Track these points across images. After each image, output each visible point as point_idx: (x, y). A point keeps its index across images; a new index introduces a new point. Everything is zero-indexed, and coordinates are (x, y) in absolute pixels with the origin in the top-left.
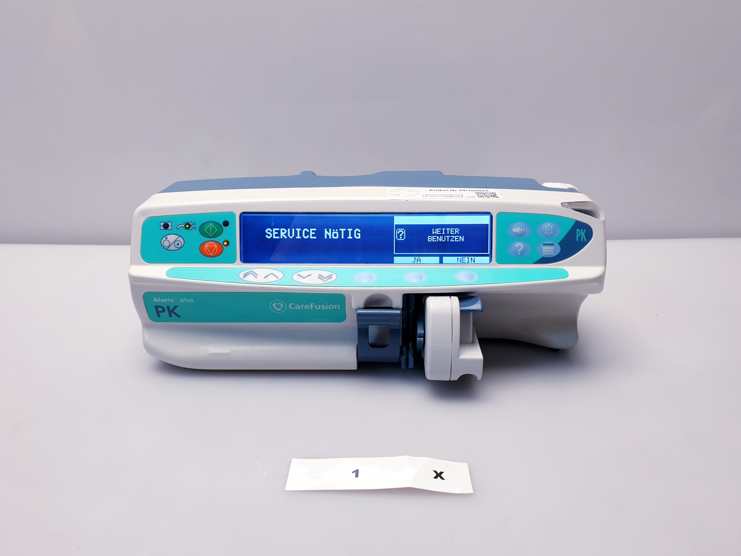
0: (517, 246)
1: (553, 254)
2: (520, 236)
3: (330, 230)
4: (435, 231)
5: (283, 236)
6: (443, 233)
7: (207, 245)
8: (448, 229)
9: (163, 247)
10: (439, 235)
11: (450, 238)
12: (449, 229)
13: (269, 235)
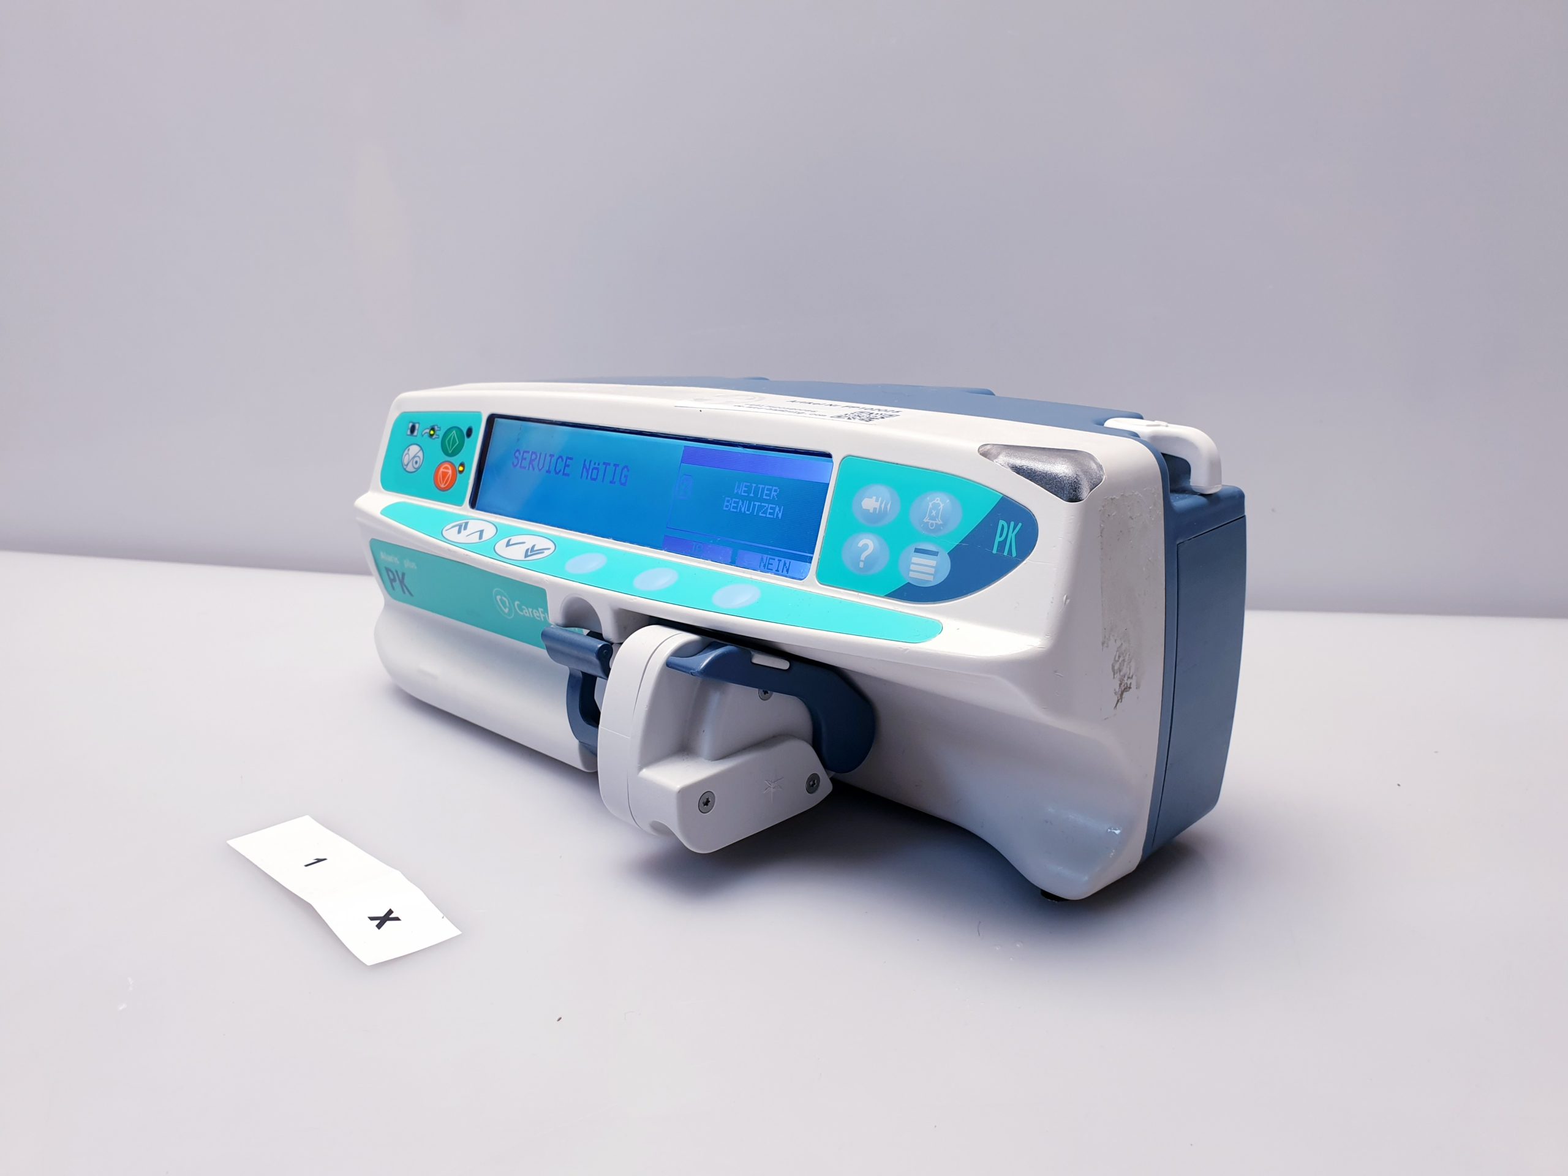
0: (860, 544)
1: (931, 578)
2: (874, 520)
4: (739, 487)
6: (752, 495)
7: (444, 468)
8: (761, 486)
9: (403, 464)
10: (743, 498)
11: (760, 507)
12: (763, 486)
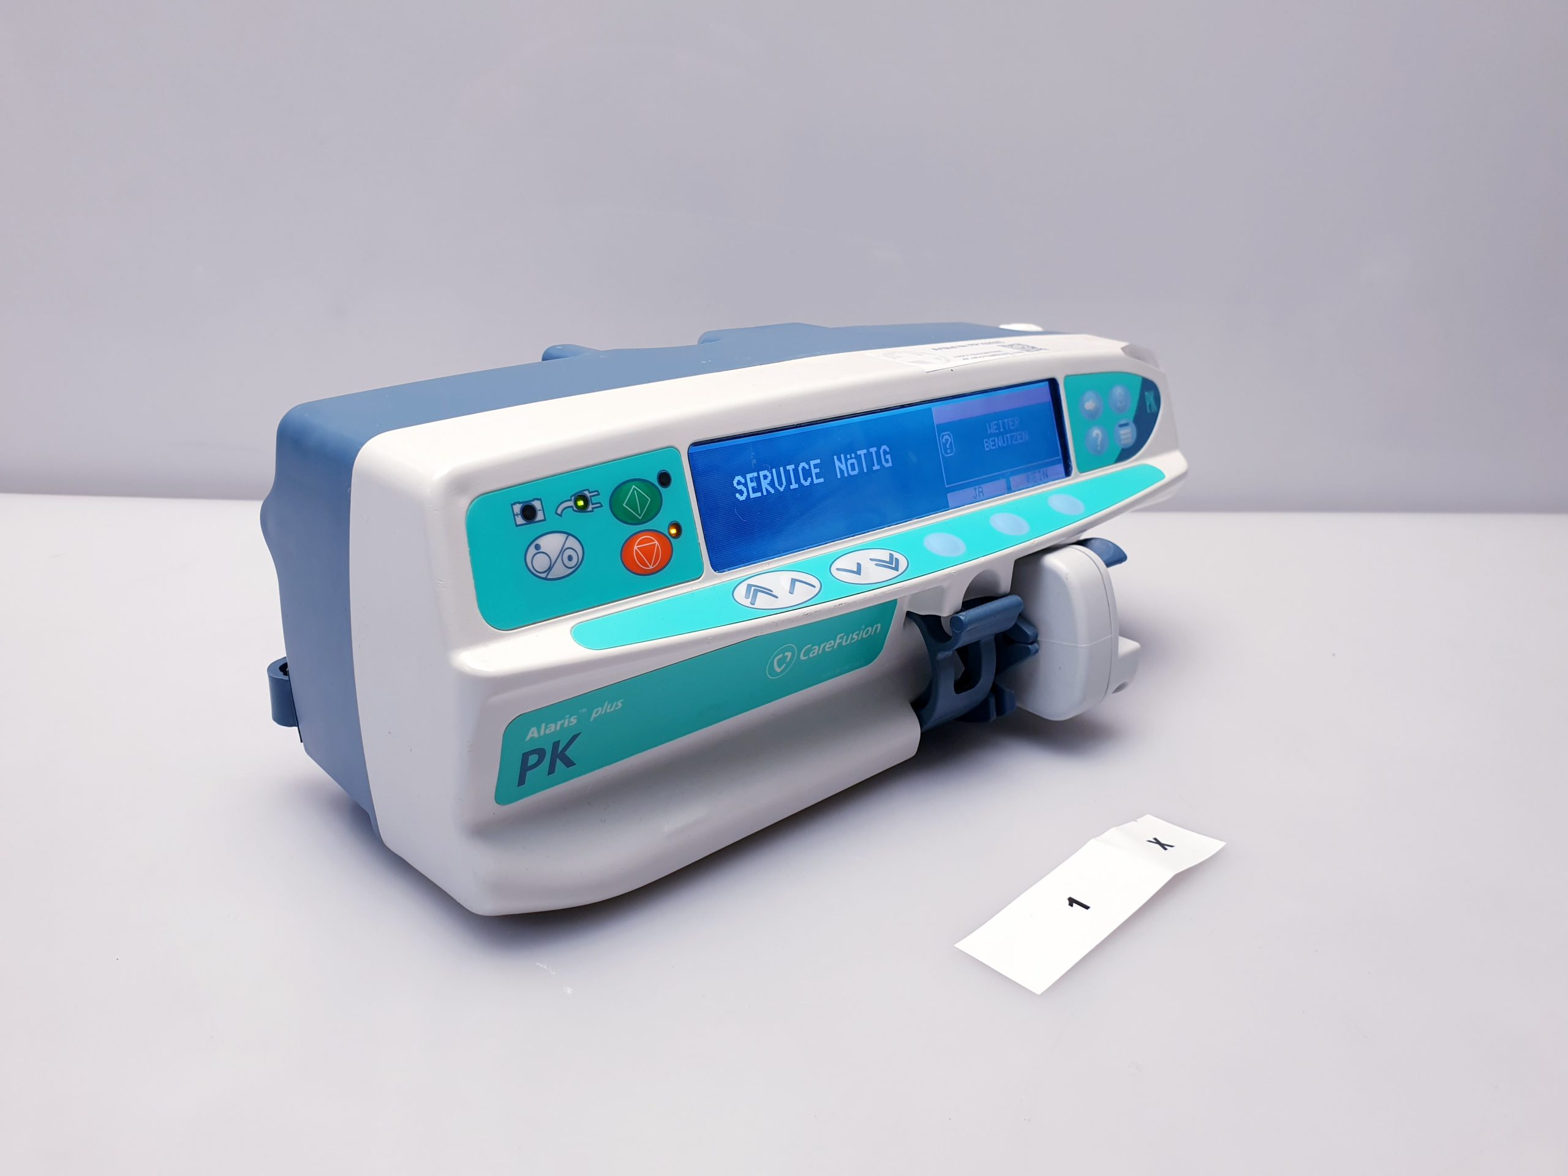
0: (1093, 435)
1: (1130, 440)
2: (1093, 415)
3: (842, 456)
4: (990, 428)
5: (767, 490)
6: (1002, 430)
7: (638, 545)
9: (534, 574)
10: (997, 435)
11: (1012, 437)
12: (1007, 420)
13: (741, 493)
